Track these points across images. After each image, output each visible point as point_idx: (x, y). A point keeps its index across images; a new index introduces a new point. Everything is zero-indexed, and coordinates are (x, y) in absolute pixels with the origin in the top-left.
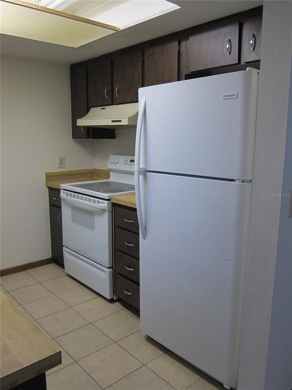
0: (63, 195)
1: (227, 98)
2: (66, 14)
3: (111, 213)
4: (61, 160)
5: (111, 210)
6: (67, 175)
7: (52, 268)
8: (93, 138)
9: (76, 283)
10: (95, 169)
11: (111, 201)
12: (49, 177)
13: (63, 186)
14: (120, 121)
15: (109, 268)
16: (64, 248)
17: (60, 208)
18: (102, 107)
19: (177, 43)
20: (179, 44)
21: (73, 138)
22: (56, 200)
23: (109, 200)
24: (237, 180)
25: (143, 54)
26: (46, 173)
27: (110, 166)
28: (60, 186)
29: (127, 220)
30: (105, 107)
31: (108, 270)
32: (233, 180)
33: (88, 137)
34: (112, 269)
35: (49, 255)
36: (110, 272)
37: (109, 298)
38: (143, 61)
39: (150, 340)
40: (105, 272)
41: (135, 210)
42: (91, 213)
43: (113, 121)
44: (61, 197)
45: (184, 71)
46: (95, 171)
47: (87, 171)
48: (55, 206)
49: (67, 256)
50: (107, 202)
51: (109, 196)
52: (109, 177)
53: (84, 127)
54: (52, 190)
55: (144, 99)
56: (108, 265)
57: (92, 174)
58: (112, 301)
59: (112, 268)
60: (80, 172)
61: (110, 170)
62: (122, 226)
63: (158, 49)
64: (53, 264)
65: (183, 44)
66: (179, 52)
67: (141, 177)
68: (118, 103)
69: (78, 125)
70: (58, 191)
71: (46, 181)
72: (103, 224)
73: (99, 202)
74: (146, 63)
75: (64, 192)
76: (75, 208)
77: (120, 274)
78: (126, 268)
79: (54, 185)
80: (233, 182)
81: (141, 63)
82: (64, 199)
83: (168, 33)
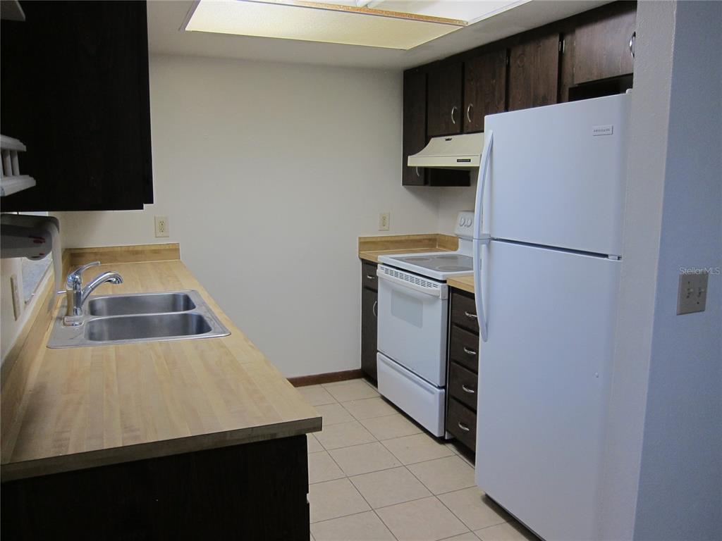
0: (380, 271)
1: (598, 133)
2: (386, 12)
3: (447, 302)
4: (384, 218)
5: (447, 297)
6: (392, 242)
7: (361, 385)
8: (432, 185)
9: (393, 410)
10: (438, 234)
11: (448, 283)
12: (365, 244)
13: (382, 258)
14: (469, 160)
15: (439, 388)
16: (378, 353)
17: (376, 291)
18: (448, 137)
19: (558, 39)
20: (561, 40)
21: (403, 184)
22: (373, 279)
23: (444, 282)
24: (612, 255)
25: (508, 56)
26: (360, 238)
27: (459, 231)
28: (376, 259)
29: (467, 314)
30: (450, 137)
31: (438, 390)
32: (606, 256)
33: (426, 183)
34: (444, 390)
35: (357, 365)
36: (440, 393)
37: (436, 434)
38: (508, 67)
39: (489, 501)
40: (433, 393)
41: (472, 296)
42: (417, 300)
43: (458, 161)
44: (377, 275)
45: (569, 83)
46: (437, 237)
47: (425, 237)
48: (370, 290)
49: (382, 366)
50: (441, 284)
51: (443, 276)
52: (455, 247)
53: (420, 168)
54: (366, 263)
55: (491, 131)
56: (438, 383)
57: (432, 242)
58: (441, 440)
59: (444, 387)
60: (411, 238)
61: (458, 237)
62: (461, 323)
63: (530, 48)
64: (363, 379)
65: (568, 39)
66: (561, 54)
67: (484, 246)
68: (470, 130)
69: (409, 165)
70: (375, 265)
71: (360, 251)
72: (434, 319)
73: (429, 285)
74: (513, 70)
75: (382, 268)
76: (397, 293)
77: (455, 398)
78: (464, 388)
79: (370, 256)
80: (605, 259)
81: (504, 69)
82: (381, 278)
83: (544, 23)
